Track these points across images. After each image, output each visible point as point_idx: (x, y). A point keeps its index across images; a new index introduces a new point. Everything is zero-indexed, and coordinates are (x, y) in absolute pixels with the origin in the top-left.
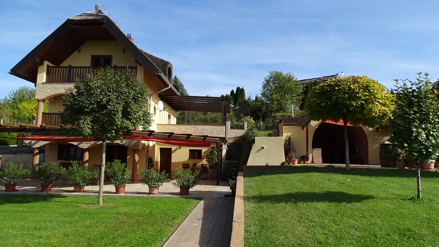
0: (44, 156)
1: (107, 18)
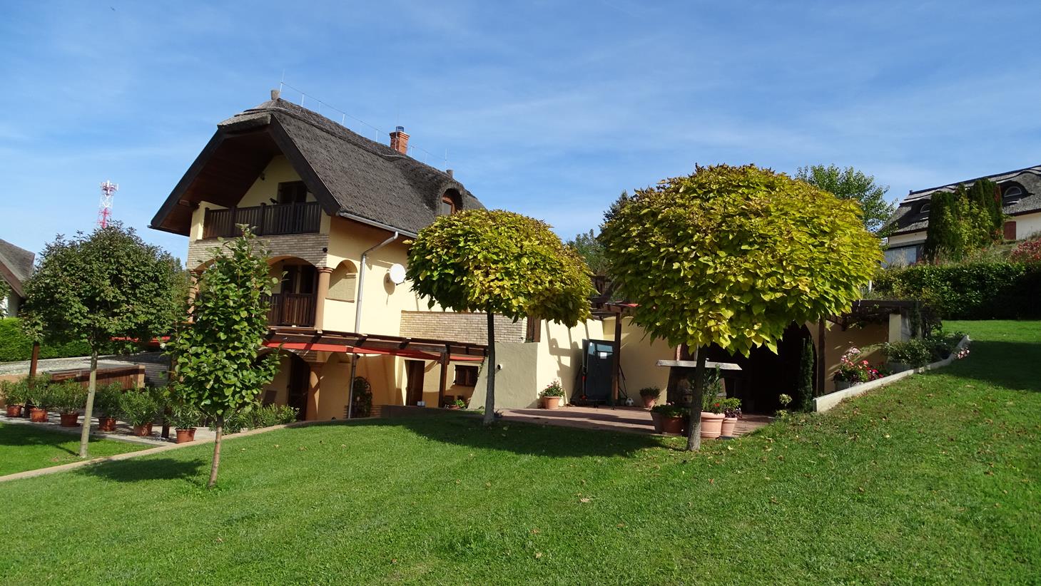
1: (272, 115)
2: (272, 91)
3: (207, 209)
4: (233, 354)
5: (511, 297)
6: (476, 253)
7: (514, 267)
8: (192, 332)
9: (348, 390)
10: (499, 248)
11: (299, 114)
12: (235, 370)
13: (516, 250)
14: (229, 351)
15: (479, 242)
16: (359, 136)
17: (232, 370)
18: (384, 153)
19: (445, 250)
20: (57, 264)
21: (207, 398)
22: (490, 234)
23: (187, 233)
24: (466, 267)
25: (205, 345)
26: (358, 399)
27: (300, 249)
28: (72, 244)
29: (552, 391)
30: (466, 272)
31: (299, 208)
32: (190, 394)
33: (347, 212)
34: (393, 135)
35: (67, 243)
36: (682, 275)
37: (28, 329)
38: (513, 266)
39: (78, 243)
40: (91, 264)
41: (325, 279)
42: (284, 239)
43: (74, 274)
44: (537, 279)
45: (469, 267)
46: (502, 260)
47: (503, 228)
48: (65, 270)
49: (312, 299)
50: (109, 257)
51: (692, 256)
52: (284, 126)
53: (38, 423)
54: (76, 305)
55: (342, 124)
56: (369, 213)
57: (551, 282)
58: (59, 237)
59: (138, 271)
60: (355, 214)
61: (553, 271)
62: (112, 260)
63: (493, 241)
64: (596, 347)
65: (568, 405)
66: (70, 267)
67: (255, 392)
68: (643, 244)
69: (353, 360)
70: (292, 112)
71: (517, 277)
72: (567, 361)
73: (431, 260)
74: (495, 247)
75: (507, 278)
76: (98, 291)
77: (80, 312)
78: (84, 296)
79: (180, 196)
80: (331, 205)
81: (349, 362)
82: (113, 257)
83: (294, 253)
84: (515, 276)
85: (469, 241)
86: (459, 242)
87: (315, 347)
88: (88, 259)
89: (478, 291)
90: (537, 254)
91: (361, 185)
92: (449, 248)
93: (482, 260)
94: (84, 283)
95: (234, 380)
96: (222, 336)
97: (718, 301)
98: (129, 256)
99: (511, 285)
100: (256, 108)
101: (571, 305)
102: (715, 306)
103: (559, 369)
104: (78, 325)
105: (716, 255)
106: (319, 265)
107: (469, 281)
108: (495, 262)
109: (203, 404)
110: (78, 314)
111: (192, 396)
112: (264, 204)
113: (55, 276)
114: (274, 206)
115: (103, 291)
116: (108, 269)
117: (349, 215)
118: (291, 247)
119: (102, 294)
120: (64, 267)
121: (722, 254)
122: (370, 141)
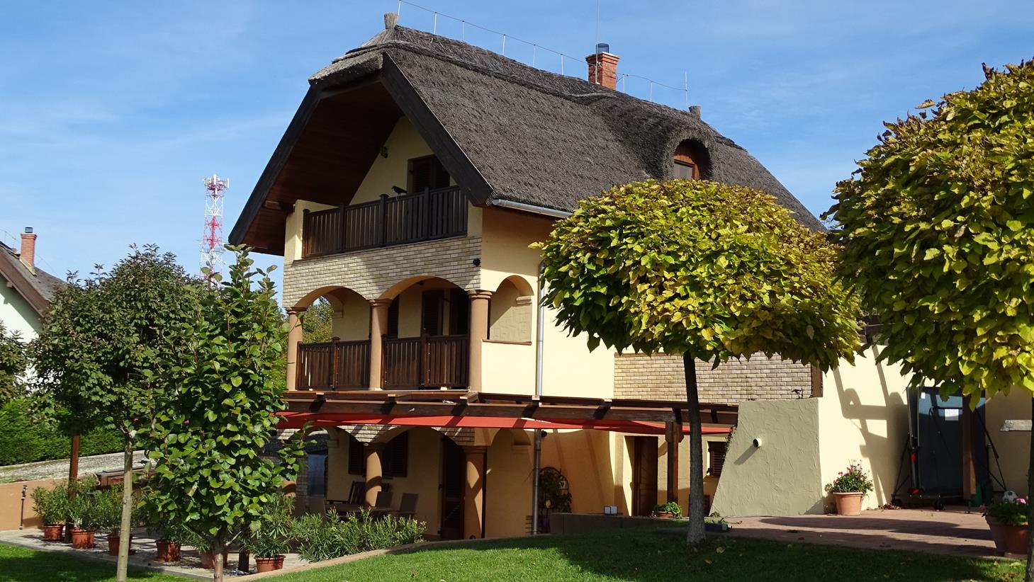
0: (326, 460)
1: (385, 55)
2: (385, 16)
3: (306, 211)
4: (226, 442)
5: (700, 326)
6: (638, 256)
7: (704, 275)
8: (171, 412)
9: (530, 489)
10: (678, 244)
11: (429, 47)
12: (232, 467)
13: (706, 245)
14: (220, 438)
15: (643, 237)
16: (532, 69)
17: (227, 467)
18: (576, 92)
19: (588, 255)
20: (67, 315)
21: (193, 510)
22: (663, 222)
23: (280, 252)
24: (625, 281)
25: (190, 430)
26: (548, 504)
27: (441, 264)
28: (89, 283)
29: (851, 483)
30: (628, 289)
31: (435, 196)
32: (168, 504)
33: (503, 198)
34: (591, 60)
35: (82, 284)
36: (946, 269)
37: (36, 412)
38: (702, 272)
39: (98, 282)
40: (110, 312)
41: (480, 310)
42: (416, 249)
43: (90, 330)
44: (744, 291)
45: (629, 281)
46: (684, 263)
47: (684, 210)
48: (78, 323)
49: (464, 342)
50: (135, 300)
51: (960, 234)
52: (404, 70)
53: (81, 550)
54: (94, 375)
55: (502, 53)
56: (540, 195)
57: (772, 294)
58: (70, 276)
59: (175, 319)
60: (518, 200)
61: (773, 275)
62: (139, 305)
63: (667, 233)
64: (934, 401)
65: (886, 507)
66: (84, 319)
67: (264, 500)
68: (882, 221)
69: (535, 439)
70: (418, 45)
71: (711, 290)
72: (880, 428)
73: (566, 273)
74: (669, 243)
75: (693, 294)
76: (121, 352)
77: (99, 384)
78: (104, 361)
79: (265, 196)
80: (479, 190)
81: (530, 445)
82: (140, 301)
83: (433, 271)
84: (708, 289)
85: (627, 236)
86: (609, 240)
87: (467, 421)
88: (107, 305)
89: (644, 321)
90: (743, 248)
91: (529, 151)
92: (595, 251)
93: (648, 267)
94: (103, 342)
95: (229, 481)
96: (211, 416)
97: (1010, 313)
98: (162, 296)
99: (701, 304)
100: (363, 46)
101: (810, 333)
102: (1007, 322)
103: (863, 442)
104: (99, 404)
105: (1005, 229)
106: (469, 287)
107: (631, 303)
108: (673, 269)
109: (188, 519)
110: (98, 388)
111: (170, 508)
112: (385, 196)
113: (65, 334)
114: (399, 197)
115: (128, 352)
116: (134, 318)
117: (506, 203)
118: (427, 262)
119: (127, 356)
120: (75, 319)
121: (1015, 225)
122: (550, 75)
